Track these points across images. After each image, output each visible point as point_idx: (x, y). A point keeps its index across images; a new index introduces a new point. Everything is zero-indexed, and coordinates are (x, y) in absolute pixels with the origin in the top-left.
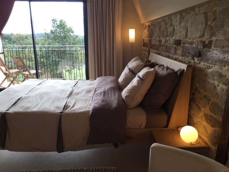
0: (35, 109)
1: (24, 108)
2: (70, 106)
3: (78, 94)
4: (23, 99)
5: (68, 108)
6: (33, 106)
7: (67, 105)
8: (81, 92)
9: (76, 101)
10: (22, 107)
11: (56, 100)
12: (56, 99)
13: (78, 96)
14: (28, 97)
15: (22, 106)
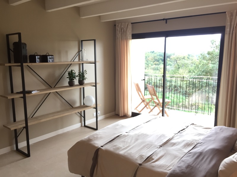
0: (122, 152)
1: (115, 148)
2: (153, 159)
3: (174, 144)
4: (121, 136)
5: (150, 161)
6: (123, 148)
7: (151, 157)
8: (179, 143)
9: (165, 154)
10: (115, 146)
11: (146, 147)
12: (148, 144)
13: (173, 147)
14: (126, 136)
15: (115, 144)
